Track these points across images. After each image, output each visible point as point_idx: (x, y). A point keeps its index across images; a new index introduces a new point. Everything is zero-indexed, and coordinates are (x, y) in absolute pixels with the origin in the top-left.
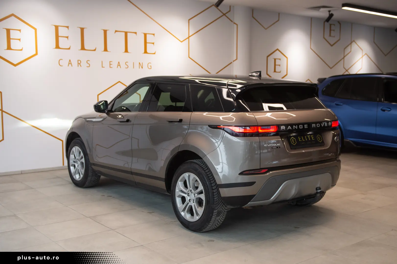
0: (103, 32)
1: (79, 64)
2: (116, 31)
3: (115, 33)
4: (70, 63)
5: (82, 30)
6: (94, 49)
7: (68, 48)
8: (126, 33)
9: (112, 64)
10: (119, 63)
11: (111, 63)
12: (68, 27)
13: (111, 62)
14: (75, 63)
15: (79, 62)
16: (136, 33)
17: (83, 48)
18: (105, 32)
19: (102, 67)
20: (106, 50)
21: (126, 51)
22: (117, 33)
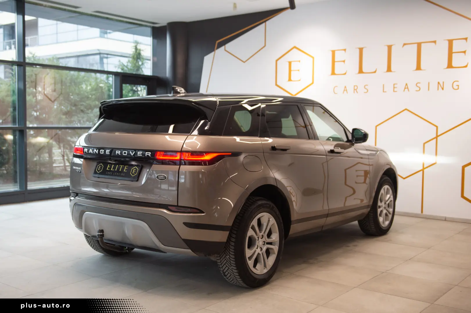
0: (386, 49)
1: (355, 90)
2: (405, 44)
3: (403, 46)
4: (345, 89)
5: (361, 50)
6: (374, 70)
7: (344, 73)
8: (419, 45)
9: (396, 88)
10: (406, 84)
11: (395, 86)
12: (345, 50)
13: (396, 84)
14: (350, 89)
15: (356, 88)
16: (435, 42)
17: (361, 71)
18: (390, 47)
19: (383, 92)
20: (389, 69)
21: (418, 68)
22: (405, 46)
